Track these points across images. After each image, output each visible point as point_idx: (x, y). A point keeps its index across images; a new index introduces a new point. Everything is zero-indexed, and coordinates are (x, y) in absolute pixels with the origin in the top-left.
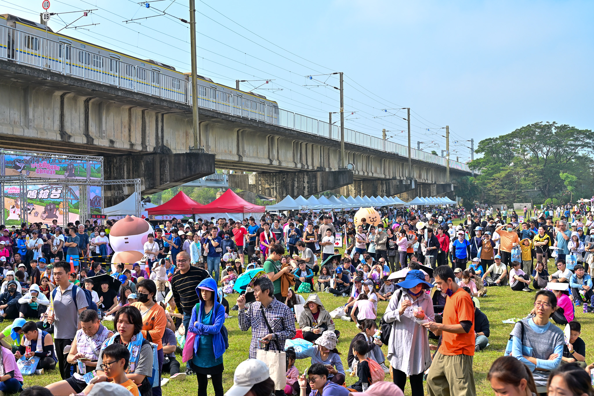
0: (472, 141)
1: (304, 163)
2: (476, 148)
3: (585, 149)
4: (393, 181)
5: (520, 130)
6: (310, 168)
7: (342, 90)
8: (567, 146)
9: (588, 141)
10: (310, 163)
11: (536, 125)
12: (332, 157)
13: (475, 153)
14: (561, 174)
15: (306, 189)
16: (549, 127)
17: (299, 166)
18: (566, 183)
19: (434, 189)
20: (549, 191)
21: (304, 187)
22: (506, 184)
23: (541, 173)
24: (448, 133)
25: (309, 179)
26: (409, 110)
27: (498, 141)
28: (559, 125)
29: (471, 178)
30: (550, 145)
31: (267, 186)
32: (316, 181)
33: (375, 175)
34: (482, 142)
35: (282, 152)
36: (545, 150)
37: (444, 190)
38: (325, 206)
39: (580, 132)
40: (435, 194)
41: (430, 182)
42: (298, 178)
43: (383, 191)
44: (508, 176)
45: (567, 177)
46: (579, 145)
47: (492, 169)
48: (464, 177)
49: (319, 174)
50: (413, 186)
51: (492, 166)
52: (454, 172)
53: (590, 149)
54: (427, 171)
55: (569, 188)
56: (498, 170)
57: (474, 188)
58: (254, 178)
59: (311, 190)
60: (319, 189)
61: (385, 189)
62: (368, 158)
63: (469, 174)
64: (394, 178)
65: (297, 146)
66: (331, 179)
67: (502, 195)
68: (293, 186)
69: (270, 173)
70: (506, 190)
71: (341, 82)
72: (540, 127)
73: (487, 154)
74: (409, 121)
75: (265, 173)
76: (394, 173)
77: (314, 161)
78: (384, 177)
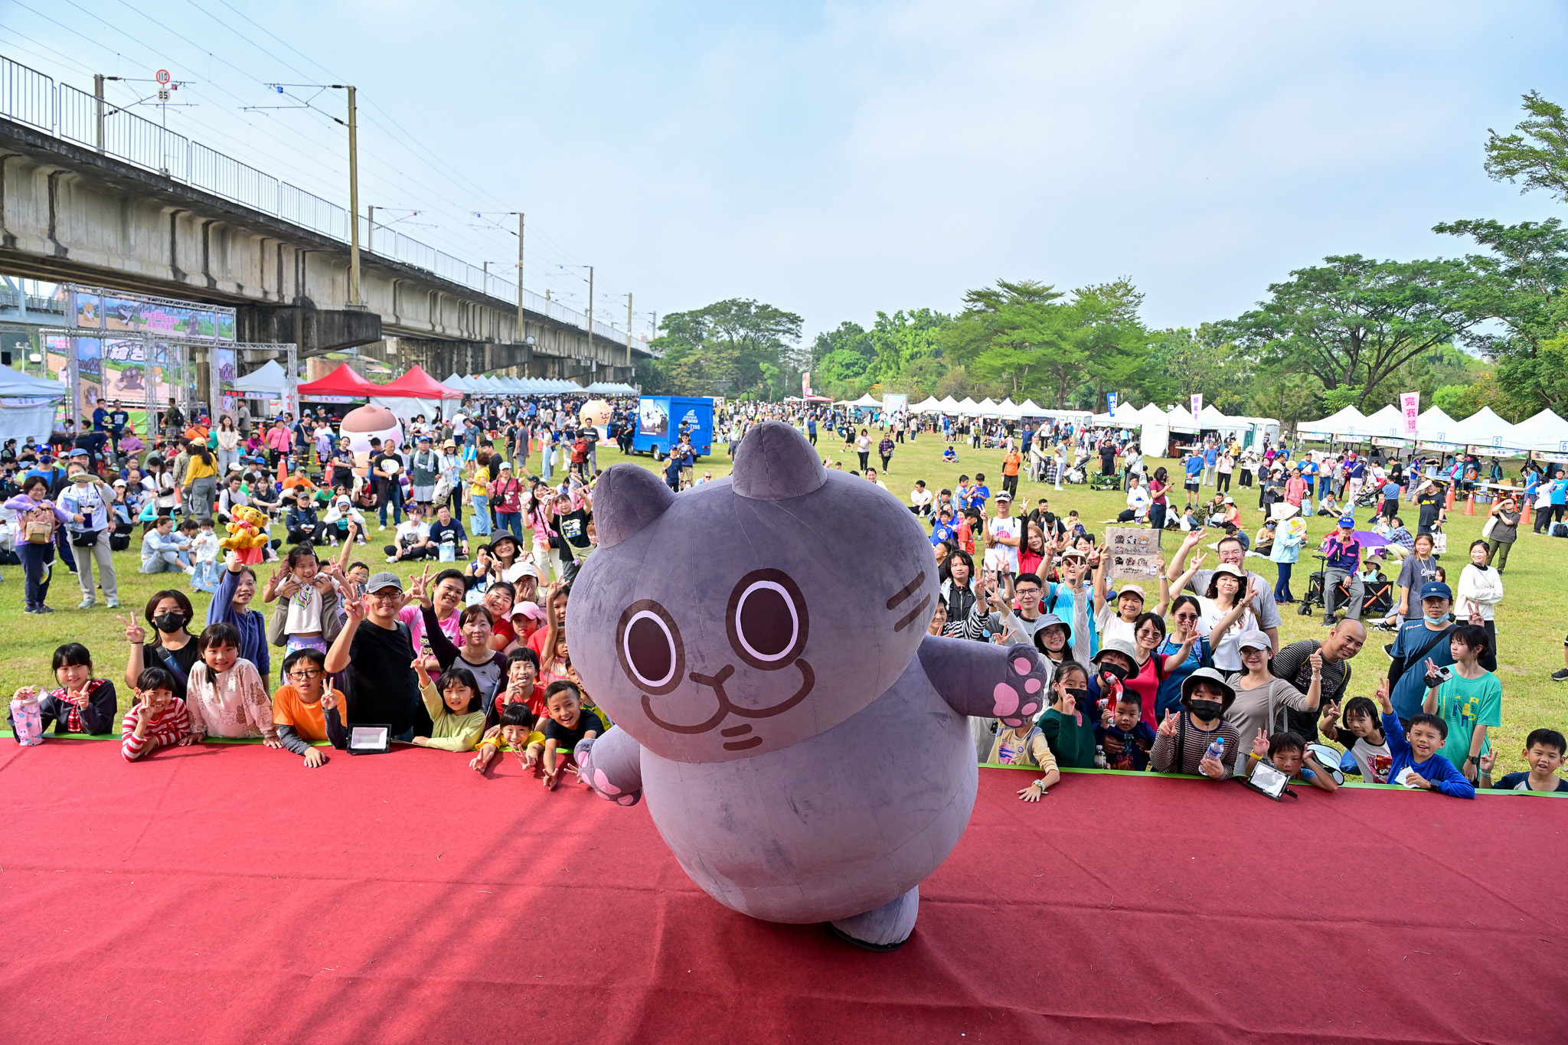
0: (655, 314)
1: (471, 331)
2: (659, 323)
3: (787, 335)
4: (569, 361)
5: (715, 306)
6: (478, 338)
7: (521, 237)
8: (768, 330)
9: (791, 326)
10: (477, 331)
11: (733, 302)
12: (502, 324)
13: (657, 331)
14: (761, 364)
15: (470, 366)
16: (748, 305)
17: (465, 335)
18: (765, 376)
19: (610, 372)
20: (743, 384)
21: (467, 363)
22: (695, 372)
23: (737, 360)
24: (630, 302)
25: (474, 352)
26: (592, 269)
27: (687, 319)
28: (760, 304)
29: (654, 362)
30: (748, 327)
31: (413, 358)
32: (483, 356)
33: (549, 352)
34: (668, 317)
35: (446, 314)
36: (742, 332)
37: (623, 376)
38: (499, 391)
39: (783, 315)
40: (611, 379)
41: (606, 363)
42: (459, 350)
43: (554, 372)
44: (697, 362)
45: (768, 369)
46: (779, 331)
47: (677, 352)
48: (645, 360)
49: (488, 347)
50: (594, 369)
51: (679, 348)
52: (637, 354)
53: (792, 337)
54: (605, 348)
55: (770, 382)
56: (684, 355)
57: (657, 374)
58: (395, 346)
59: (477, 367)
60: (488, 366)
61: (557, 369)
62: (542, 328)
63: (649, 356)
64: (569, 357)
65: (464, 307)
66: (504, 354)
67: (689, 385)
68: (451, 360)
69: (418, 340)
70: (693, 379)
71: (522, 226)
72: (737, 305)
73: (672, 332)
74: (591, 283)
75: (411, 339)
76: (570, 350)
77: (482, 328)
78: (557, 354)
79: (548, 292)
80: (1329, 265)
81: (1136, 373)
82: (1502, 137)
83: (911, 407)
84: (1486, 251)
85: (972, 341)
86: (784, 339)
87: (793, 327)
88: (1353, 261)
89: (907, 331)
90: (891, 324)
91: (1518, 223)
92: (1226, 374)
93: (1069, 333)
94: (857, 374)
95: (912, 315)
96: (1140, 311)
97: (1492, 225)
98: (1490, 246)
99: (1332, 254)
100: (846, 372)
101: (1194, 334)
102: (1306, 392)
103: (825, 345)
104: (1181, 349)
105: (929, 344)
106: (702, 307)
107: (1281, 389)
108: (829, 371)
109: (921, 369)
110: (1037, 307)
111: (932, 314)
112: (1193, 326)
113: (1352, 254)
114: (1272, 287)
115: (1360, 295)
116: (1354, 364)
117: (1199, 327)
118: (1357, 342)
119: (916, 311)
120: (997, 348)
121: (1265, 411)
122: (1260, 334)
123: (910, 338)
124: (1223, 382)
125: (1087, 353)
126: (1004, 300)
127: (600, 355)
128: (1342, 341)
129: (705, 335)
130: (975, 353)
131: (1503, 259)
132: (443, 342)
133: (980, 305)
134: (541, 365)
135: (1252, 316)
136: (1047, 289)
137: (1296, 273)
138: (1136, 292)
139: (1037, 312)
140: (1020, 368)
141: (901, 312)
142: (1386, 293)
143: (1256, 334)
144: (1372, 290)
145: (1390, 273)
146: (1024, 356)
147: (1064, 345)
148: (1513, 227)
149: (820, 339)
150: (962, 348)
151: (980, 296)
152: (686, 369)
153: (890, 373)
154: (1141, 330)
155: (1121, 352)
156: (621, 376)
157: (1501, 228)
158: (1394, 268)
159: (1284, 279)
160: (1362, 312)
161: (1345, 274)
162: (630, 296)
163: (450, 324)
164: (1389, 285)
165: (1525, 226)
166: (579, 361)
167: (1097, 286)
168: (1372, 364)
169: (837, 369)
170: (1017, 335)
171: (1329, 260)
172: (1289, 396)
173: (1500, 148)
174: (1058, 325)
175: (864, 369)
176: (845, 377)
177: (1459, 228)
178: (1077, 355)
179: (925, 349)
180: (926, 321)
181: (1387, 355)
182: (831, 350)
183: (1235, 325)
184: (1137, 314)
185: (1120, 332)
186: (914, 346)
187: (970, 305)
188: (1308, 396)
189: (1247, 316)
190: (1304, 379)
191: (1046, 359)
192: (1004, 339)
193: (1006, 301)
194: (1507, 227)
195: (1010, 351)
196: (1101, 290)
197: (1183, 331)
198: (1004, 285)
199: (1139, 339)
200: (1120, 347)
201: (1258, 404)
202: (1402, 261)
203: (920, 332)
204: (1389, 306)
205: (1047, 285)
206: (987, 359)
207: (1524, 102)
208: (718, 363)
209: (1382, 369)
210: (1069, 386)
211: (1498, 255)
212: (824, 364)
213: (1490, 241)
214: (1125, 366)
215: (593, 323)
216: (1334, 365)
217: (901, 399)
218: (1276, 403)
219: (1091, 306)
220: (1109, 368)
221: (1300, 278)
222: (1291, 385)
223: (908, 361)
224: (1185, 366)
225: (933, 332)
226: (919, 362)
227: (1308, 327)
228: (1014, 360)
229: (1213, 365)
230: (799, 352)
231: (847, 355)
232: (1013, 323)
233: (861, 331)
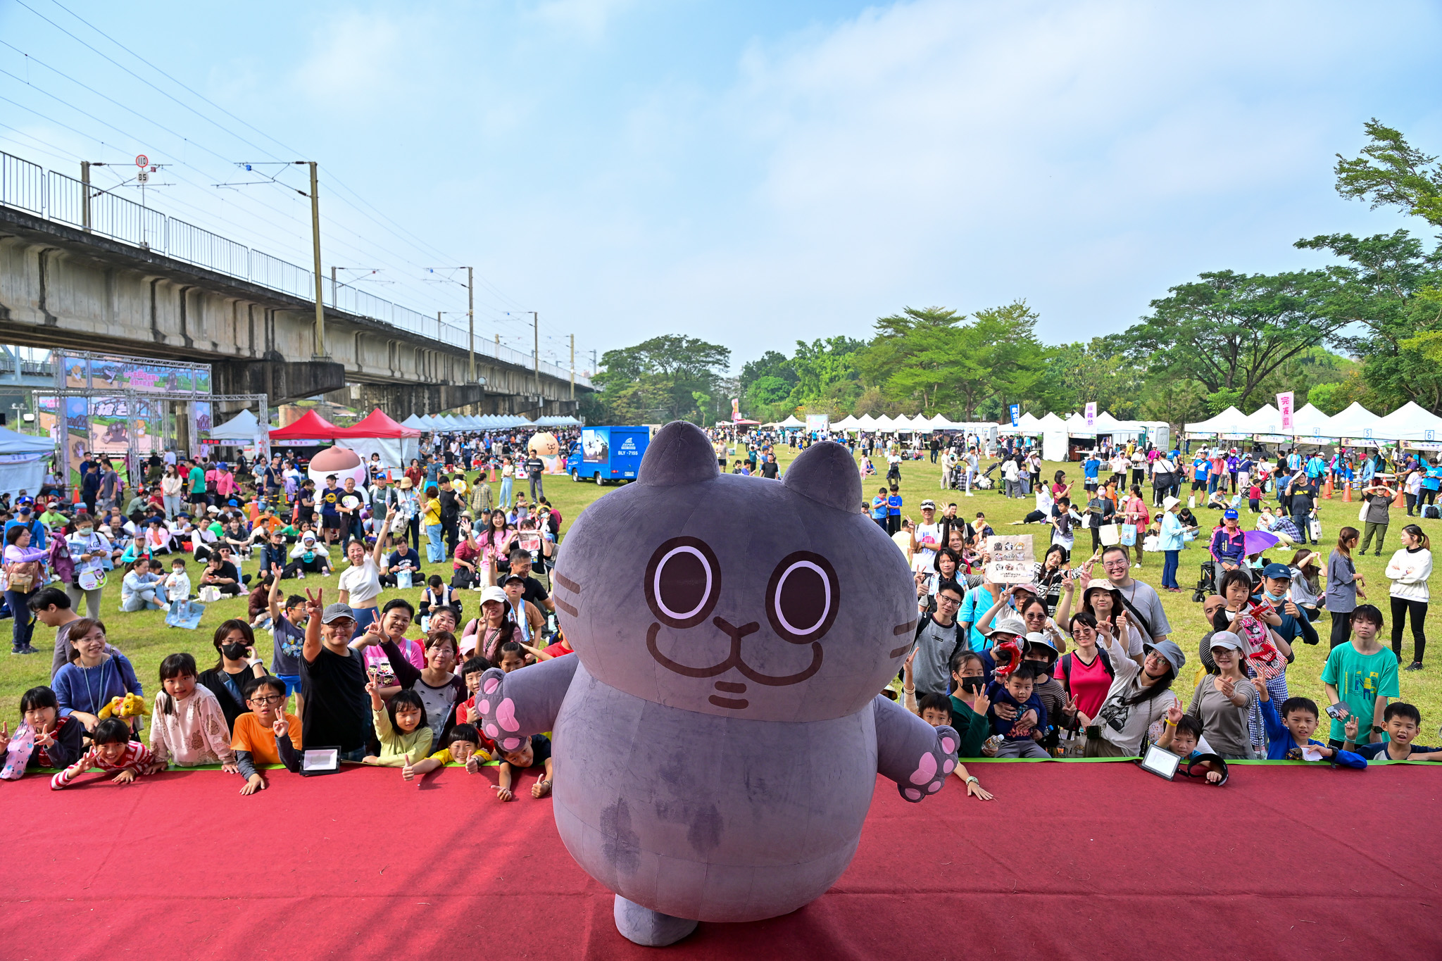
0: (595, 352)
1: (427, 375)
2: (599, 360)
3: (716, 365)
4: (518, 398)
5: (649, 343)
6: (434, 381)
7: (471, 289)
8: (698, 362)
9: (719, 357)
10: (433, 375)
11: (666, 338)
12: (456, 367)
13: (598, 367)
14: (694, 393)
15: (427, 407)
16: (680, 340)
17: (422, 379)
18: (698, 404)
19: (556, 406)
20: (678, 412)
21: (424, 404)
22: (633, 402)
23: (671, 390)
24: (572, 342)
25: (431, 394)
26: (536, 314)
27: (625, 355)
28: (690, 338)
29: (596, 395)
30: (680, 360)
32: (439, 397)
33: (500, 391)
34: (607, 354)
35: (404, 361)
36: (675, 365)
37: (568, 409)
38: (455, 428)
39: (712, 347)
40: (557, 412)
41: (552, 399)
42: (417, 393)
43: (505, 409)
44: (635, 394)
45: (700, 397)
46: (709, 362)
47: (617, 385)
48: (588, 394)
49: (443, 389)
50: (541, 404)
51: (618, 382)
52: (579, 388)
53: (721, 367)
55: (701, 408)
56: (623, 388)
57: (599, 406)
58: (358, 391)
59: (434, 408)
60: (443, 406)
61: (507, 406)
62: (492, 369)
63: (591, 390)
64: (518, 394)
65: (420, 354)
66: (458, 394)
67: (629, 415)
68: (410, 402)
69: (379, 385)
70: (632, 410)
71: (471, 278)
72: (670, 340)
73: (611, 368)
74: (536, 327)
75: (373, 385)
76: (518, 388)
77: (437, 372)
78: (507, 392)
79: (497, 337)
80: (1204, 281)
81: (1036, 385)
82: (1349, 160)
83: (832, 425)
84: (1345, 261)
85: (884, 363)
86: (714, 370)
87: (722, 358)
88: (1225, 276)
89: (825, 357)
90: (811, 351)
91: (1371, 236)
92: (1118, 383)
93: (972, 353)
94: (782, 398)
95: (829, 342)
96: (1035, 330)
97: (1347, 238)
98: (1347, 257)
99: (1206, 271)
100: (772, 397)
101: (1086, 348)
102: (1192, 396)
103: (752, 373)
104: (1075, 362)
105: (846, 368)
106: (637, 344)
107: (1169, 394)
108: (756, 396)
109: (840, 390)
110: (941, 330)
111: (847, 341)
112: (1086, 341)
113: (1223, 269)
114: (1154, 303)
115: (1234, 306)
116: (1233, 368)
117: (1091, 341)
118: (1234, 349)
119: (833, 339)
120: (908, 369)
121: (1155, 415)
122: (1146, 346)
123: (828, 363)
124: (1115, 391)
125: (990, 370)
126: (911, 325)
127: (547, 392)
128: (1220, 348)
129: (641, 368)
130: (888, 374)
131: (1360, 268)
132: (402, 386)
133: (890, 331)
134: (492, 403)
135: (1137, 329)
136: (950, 314)
137: (1174, 289)
138: (1031, 312)
139: (942, 334)
140: (930, 386)
141: (819, 340)
142: (1258, 304)
143: (1142, 346)
144: (1244, 301)
145: (1260, 286)
146: (932, 375)
147: (968, 363)
148: (1367, 240)
149: (746, 367)
150: (876, 370)
151: (889, 323)
152: (625, 400)
153: (812, 396)
154: (1038, 347)
155: (1021, 367)
156: (566, 409)
157: (1356, 241)
158: (1262, 281)
159: (1164, 295)
160: (1236, 321)
161: (1219, 288)
162: (572, 337)
163: (408, 370)
164: (1260, 296)
165: (1378, 238)
166: (527, 398)
167: (995, 309)
168: (1249, 368)
169: (763, 395)
170: (924, 357)
171: (1203, 276)
172: (1176, 400)
173: (1348, 170)
174: (962, 345)
175: (788, 393)
176: (771, 401)
177: (1318, 242)
178: (981, 372)
179: (843, 372)
180: (842, 347)
181: (1263, 359)
182: (758, 377)
183: (1122, 338)
184: (1033, 333)
185: (1019, 350)
186: (833, 370)
187: (881, 331)
188: (1194, 399)
189: (1133, 329)
190: (1189, 384)
191: (953, 376)
192: (914, 360)
193: (913, 326)
194: (1361, 240)
195: (919, 371)
196: (999, 312)
197: (1077, 345)
198: (911, 312)
199: (1036, 355)
200: (1019, 363)
201: (1149, 410)
202: (1270, 273)
203: (837, 357)
204: (1261, 315)
205: (950, 310)
206: (900, 379)
207: (1367, 129)
208: (655, 394)
209: (1259, 372)
210: (975, 400)
211: (1356, 265)
212: (751, 390)
213: (1349, 252)
214: (1025, 380)
215: (539, 363)
216: (1215, 371)
217: (823, 419)
218: (1165, 407)
219: (990, 327)
220: (1011, 382)
221: (1178, 294)
222: (1178, 390)
223: (827, 384)
224: (1080, 377)
225: (849, 357)
226: (837, 385)
227: (1189, 337)
228: (923, 379)
229: (1106, 375)
230: (728, 380)
231: (771, 381)
232: (921, 346)
233: (784, 358)
